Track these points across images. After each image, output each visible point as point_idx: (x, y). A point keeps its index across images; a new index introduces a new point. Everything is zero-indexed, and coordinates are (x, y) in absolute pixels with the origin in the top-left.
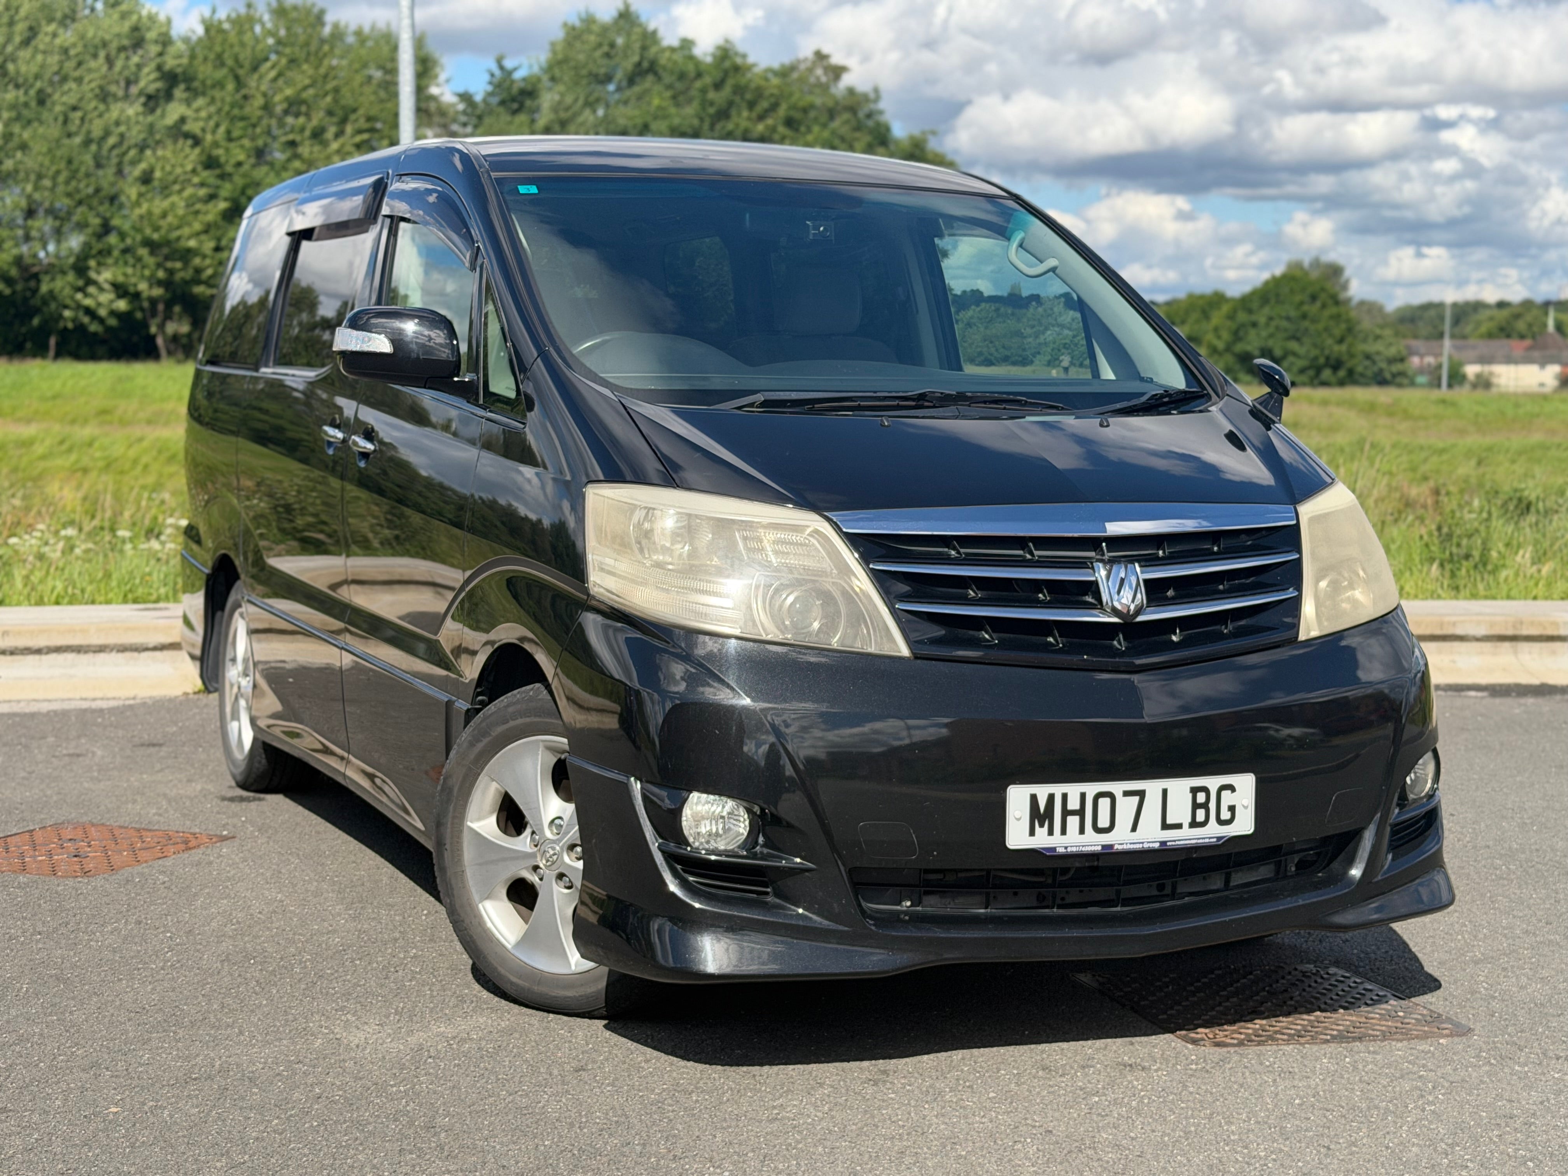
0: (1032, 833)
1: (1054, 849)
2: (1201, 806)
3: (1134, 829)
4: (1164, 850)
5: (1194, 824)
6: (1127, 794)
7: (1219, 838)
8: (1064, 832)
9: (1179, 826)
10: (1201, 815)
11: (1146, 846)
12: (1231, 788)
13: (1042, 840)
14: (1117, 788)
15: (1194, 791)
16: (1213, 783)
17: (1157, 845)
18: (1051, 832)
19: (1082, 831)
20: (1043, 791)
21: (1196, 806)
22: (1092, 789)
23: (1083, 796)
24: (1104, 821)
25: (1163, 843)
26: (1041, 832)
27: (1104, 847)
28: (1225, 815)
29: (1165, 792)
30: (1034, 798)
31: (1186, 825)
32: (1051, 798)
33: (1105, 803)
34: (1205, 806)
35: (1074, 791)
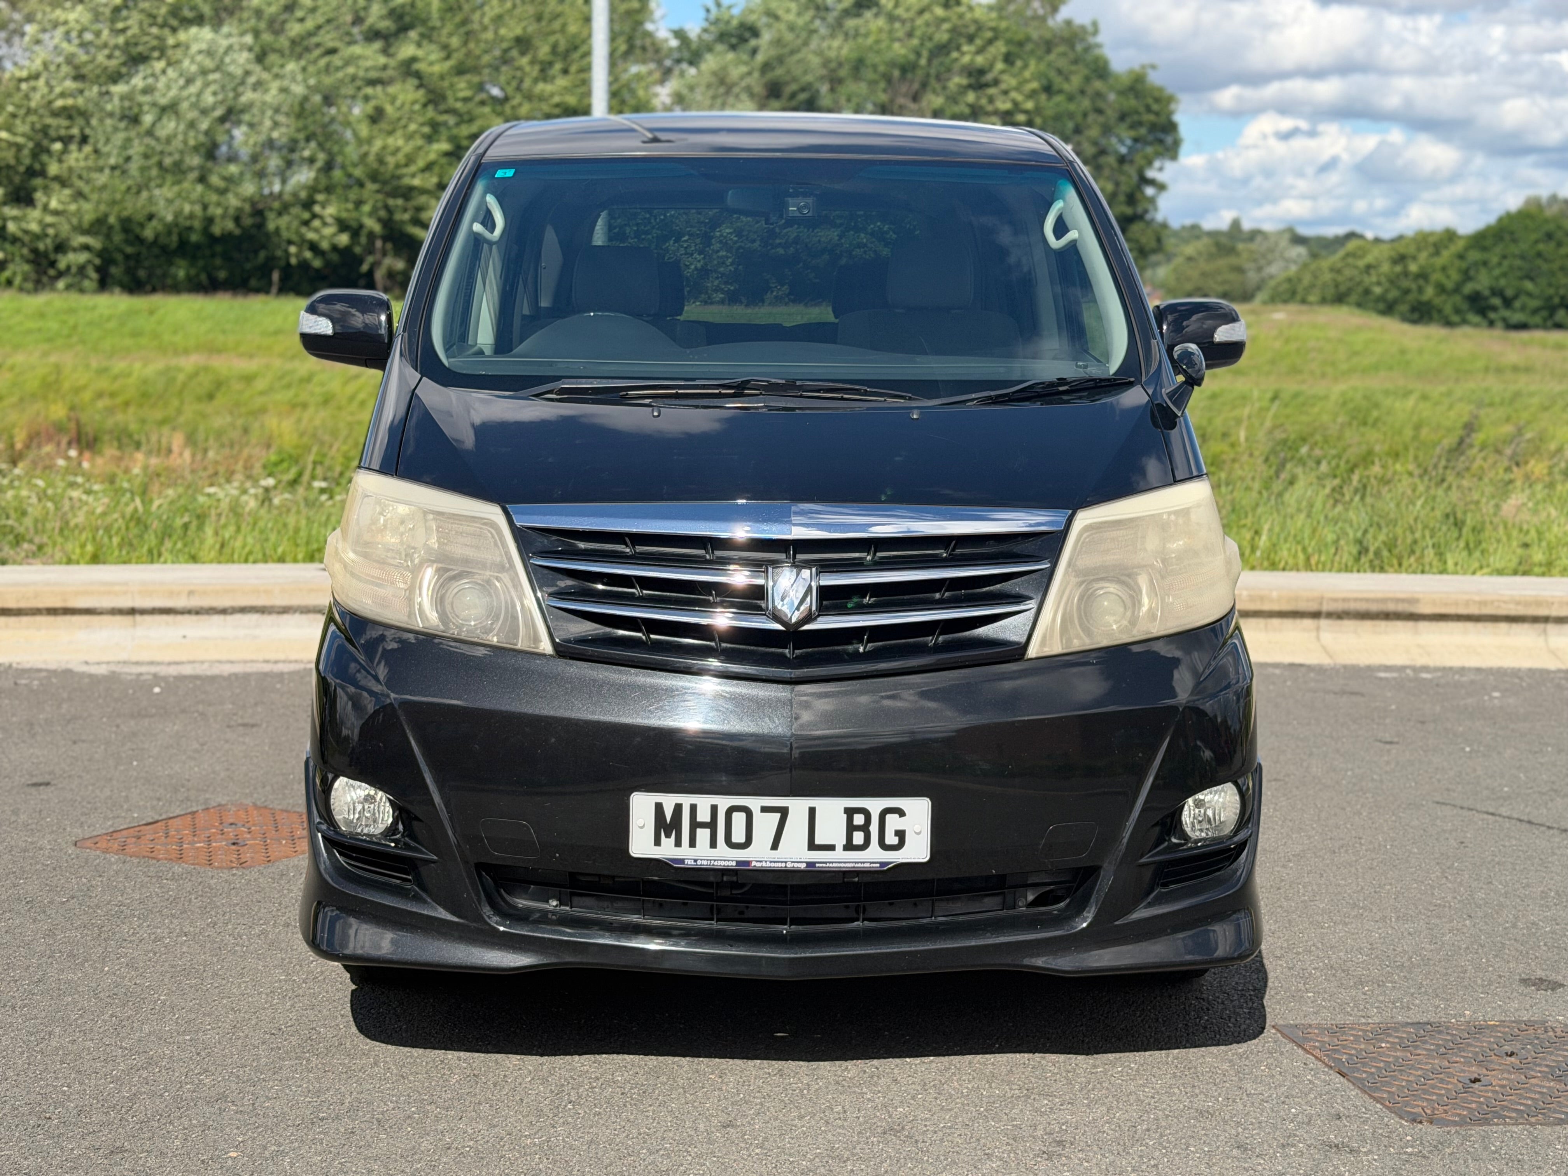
0: (657, 842)
1: (682, 861)
2: (858, 828)
3: (775, 846)
4: (812, 871)
5: (849, 846)
6: (765, 809)
7: (883, 864)
8: (693, 844)
9: (831, 848)
10: (858, 838)
11: (789, 865)
12: (901, 813)
13: (667, 850)
14: (754, 803)
15: (850, 812)
16: (875, 805)
17: (803, 866)
18: (678, 843)
19: (713, 844)
20: (669, 801)
21: (851, 828)
22: (724, 802)
23: (714, 809)
24: (738, 836)
25: (809, 864)
26: (668, 843)
27: (739, 863)
28: (891, 839)
29: (812, 811)
30: (659, 807)
31: (839, 848)
32: (678, 808)
33: (739, 819)
34: (865, 828)
35: (704, 803)
